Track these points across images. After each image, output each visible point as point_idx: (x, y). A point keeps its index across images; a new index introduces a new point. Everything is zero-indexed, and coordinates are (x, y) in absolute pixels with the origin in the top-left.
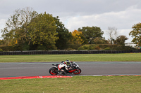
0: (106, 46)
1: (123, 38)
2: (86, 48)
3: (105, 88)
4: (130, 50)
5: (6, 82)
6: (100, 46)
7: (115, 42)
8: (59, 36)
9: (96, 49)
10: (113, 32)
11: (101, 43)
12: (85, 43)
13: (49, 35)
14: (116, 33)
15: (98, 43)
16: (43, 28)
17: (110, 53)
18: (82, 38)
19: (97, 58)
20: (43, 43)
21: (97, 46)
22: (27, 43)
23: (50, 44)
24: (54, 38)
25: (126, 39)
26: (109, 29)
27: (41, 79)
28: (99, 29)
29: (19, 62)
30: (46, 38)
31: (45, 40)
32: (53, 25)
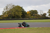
0: (39, 17)
1: (45, 14)
2: (32, 18)
3: (39, 32)
4: (47, 18)
5: (4, 30)
6: (37, 17)
7: (42, 15)
8: (23, 13)
9: (36, 18)
10: (42, 12)
11: (37, 16)
12: (32, 16)
13: (19, 13)
14: (43, 12)
15: (36, 16)
16: (17, 11)
17: (40, 19)
18: (31, 14)
19: (36, 21)
20: (17, 16)
21: (36, 17)
22: (11, 16)
23: (19, 16)
24: (21, 14)
25: (46, 14)
26: (40, 11)
27: (16, 29)
28: (37, 11)
29: (8, 23)
30: (18, 14)
31: (18, 15)
32: (20, 10)
